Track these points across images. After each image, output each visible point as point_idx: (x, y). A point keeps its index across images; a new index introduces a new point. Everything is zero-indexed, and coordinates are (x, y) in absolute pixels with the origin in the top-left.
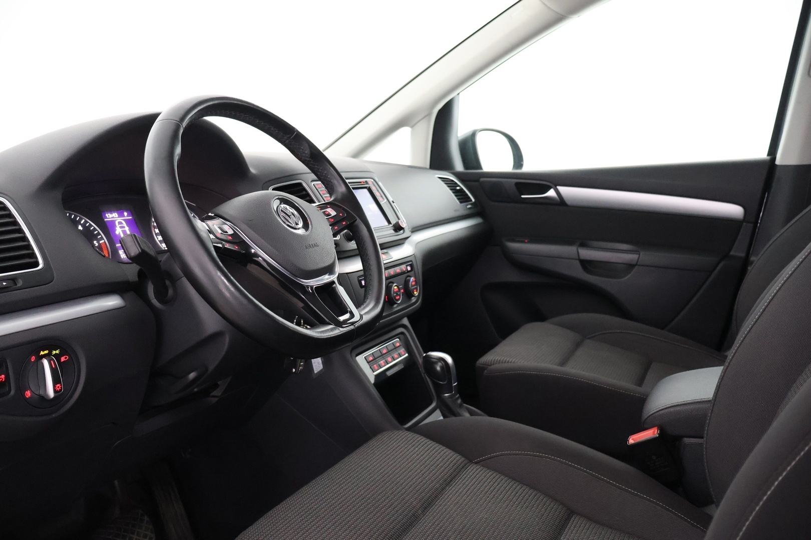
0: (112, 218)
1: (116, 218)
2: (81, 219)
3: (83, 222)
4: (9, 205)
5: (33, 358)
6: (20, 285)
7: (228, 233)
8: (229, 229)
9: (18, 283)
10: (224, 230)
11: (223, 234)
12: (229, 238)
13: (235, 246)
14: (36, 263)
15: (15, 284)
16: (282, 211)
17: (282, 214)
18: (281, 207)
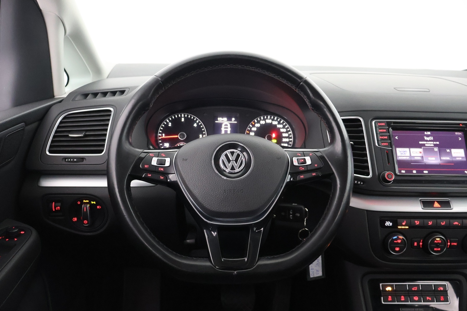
0: (222, 121)
1: (225, 121)
2: (197, 120)
3: (197, 122)
4: (112, 114)
5: (79, 203)
6: (85, 162)
7: (165, 165)
8: (168, 162)
9: (84, 160)
10: (162, 163)
11: (156, 166)
12: (160, 169)
13: (161, 177)
14: (102, 151)
15: (83, 161)
16: (226, 156)
17: (223, 158)
18: (228, 152)
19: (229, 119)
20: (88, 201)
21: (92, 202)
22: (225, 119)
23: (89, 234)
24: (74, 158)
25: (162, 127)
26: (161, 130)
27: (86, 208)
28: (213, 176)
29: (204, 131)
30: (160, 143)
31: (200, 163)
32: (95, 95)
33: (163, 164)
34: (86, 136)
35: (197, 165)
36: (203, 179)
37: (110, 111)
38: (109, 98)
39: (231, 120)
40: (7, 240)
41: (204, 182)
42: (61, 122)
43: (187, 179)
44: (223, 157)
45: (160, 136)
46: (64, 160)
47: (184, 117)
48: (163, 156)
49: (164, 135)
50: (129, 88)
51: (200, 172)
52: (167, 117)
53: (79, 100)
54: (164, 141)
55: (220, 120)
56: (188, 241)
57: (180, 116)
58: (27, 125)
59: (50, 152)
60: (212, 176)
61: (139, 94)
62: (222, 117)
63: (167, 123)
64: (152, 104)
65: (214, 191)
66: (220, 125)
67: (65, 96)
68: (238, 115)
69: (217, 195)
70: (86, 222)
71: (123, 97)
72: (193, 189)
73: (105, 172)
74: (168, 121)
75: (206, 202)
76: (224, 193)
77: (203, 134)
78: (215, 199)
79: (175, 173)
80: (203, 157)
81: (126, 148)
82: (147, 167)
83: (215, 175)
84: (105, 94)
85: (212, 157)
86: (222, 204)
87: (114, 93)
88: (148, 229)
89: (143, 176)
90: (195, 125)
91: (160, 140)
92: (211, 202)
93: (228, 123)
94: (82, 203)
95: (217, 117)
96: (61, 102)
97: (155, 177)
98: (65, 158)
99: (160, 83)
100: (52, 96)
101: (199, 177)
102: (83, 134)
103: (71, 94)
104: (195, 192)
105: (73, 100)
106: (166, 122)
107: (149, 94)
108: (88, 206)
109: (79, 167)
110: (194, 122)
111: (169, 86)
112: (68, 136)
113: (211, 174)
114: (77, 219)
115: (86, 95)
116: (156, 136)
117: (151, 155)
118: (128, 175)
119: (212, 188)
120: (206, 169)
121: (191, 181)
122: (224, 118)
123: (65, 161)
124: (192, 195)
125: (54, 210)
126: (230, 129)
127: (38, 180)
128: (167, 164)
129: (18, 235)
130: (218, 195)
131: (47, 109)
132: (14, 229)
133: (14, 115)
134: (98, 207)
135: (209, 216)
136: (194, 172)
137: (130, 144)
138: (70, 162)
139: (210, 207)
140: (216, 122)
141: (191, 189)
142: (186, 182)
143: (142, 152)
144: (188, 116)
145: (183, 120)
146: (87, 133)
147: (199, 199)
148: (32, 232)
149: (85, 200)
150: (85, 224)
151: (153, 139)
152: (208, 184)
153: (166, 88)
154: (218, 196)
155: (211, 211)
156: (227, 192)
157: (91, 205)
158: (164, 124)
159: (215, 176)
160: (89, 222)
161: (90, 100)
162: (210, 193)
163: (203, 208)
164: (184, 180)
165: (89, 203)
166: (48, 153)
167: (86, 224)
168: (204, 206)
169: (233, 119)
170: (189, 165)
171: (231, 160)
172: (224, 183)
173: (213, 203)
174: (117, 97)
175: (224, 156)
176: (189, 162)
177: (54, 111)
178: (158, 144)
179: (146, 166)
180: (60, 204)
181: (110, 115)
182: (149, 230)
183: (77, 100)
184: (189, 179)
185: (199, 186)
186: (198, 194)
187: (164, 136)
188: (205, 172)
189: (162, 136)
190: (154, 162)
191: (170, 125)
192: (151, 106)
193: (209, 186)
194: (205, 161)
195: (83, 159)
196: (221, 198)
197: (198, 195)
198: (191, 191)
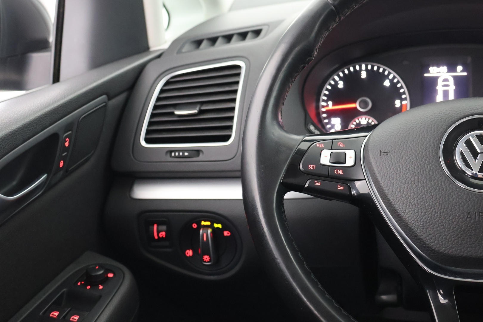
0: (437, 73)
1: (443, 73)
2: (389, 73)
3: (391, 77)
4: (243, 72)
5: (195, 226)
6: (201, 157)
7: (345, 163)
8: (351, 157)
9: (201, 155)
10: (339, 159)
11: (329, 166)
12: (337, 172)
13: (339, 186)
14: (229, 137)
15: (198, 155)
16: (469, 143)
17: (461, 149)
18: (471, 135)
19: (452, 68)
20: (208, 223)
21: (216, 225)
22: (444, 69)
23: (212, 278)
24: (184, 150)
25: (327, 89)
26: (325, 95)
27: (206, 234)
28: (443, 184)
29: (404, 93)
30: (325, 118)
31: (415, 159)
32: (213, 40)
33: (342, 161)
34: (201, 112)
35: (408, 164)
36: (423, 191)
37: (238, 67)
38: (236, 45)
39: (455, 70)
40: (89, 287)
41: (424, 196)
42: (162, 91)
43: (391, 190)
44: (461, 147)
45: (323, 107)
46: (169, 155)
47: (367, 70)
48: (341, 146)
49: (330, 103)
50: (267, 25)
51: (417, 177)
52: (335, 72)
53: (189, 51)
54: (331, 114)
55: (433, 71)
56: (384, 297)
57: (358, 68)
58: (110, 98)
59: (148, 141)
60: (441, 185)
61: (294, 33)
62: (438, 66)
63: (336, 83)
64: (317, 51)
65: (445, 214)
66: (434, 80)
67: (165, 46)
68: (469, 59)
69: (453, 222)
70: (206, 258)
71: (259, 41)
72: (404, 209)
73: (239, 174)
74: (336, 78)
75: (430, 236)
76: (468, 219)
77: (402, 100)
78: (448, 231)
79: (365, 179)
80: (421, 147)
81: (274, 135)
82: (313, 168)
83: (447, 183)
84: (228, 38)
85: (438, 149)
86: (463, 241)
87: (243, 36)
88: (319, 283)
89: (307, 185)
90: (387, 83)
91: (324, 112)
92: (441, 237)
93: (449, 76)
94: (200, 226)
95: (428, 66)
96: (159, 56)
97: (329, 186)
98: (170, 151)
99: (332, 10)
100: (145, 48)
101: (414, 186)
102: (198, 109)
103: (175, 43)
104: (408, 215)
105: (179, 52)
106: (334, 80)
107: (312, 31)
108: (210, 231)
109: (193, 165)
110: (384, 77)
111: (348, 14)
112: (172, 114)
113: (438, 181)
114: (193, 253)
115: (198, 43)
116: (318, 107)
117: (318, 145)
118: (279, 183)
119: (441, 210)
120: (427, 171)
121: (399, 195)
122: (441, 67)
123: (171, 156)
124: (401, 223)
125: (156, 237)
126: (454, 87)
127: (130, 188)
128: (350, 162)
129: (104, 280)
130: (455, 223)
131: (140, 70)
132: (99, 270)
133: (91, 83)
134: (226, 233)
135: (436, 263)
136: (404, 177)
137: (281, 127)
138: (179, 157)
139: (440, 247)
140: (426, 75)
141: (399, 211)
142: (389, 196)
143: (302, 141)
144: (373, 67)
145: (364, 75)
146: (204, 108)
147: (415, 229)
148: (124, 274)
149: (205, 221)
150: (205, 262)
151: (312, 113)
152: (432, 201)
153: (342, 18)
154: (455, 225)
155: (441, 253)
156: (473, 217)
157: (215, 230)
158: (330, 84)
159: (447, 185)
160: (212, 259)
161: (206, 51)
162: (438, 219)
163: (425, 247)
164: (384, 193)
165: (211, 226)
166: (143, 143)
167: (208, 262)
168: (425, 244)
169: (460, 68)
170: (394, 164)
171: (479, 151)
172: (466, 199)
173: (446, 238)
174: (250, 42)
175: (464, 144)
176: (393, 158)
177: (151, 73)
178: (320, 120)
179: (311, 167)
180: (164, 228)
181: (239, 75)
182: (320, 286)
183: (185, 52)
184: (394, 190)
185: (415, 204)
186: (413, 219)
187: (331, 106)
188: (425, 177)
189: (327, 106)
190: (325, 158)
191: (341, 85)
192: (315, 54)
193: (435, 204)
194: (426, 155)
195: (198, 152)
196: (461, 228)
197: (413, 222)
198: (399, 215)
